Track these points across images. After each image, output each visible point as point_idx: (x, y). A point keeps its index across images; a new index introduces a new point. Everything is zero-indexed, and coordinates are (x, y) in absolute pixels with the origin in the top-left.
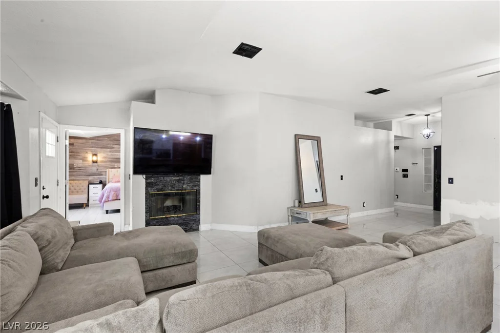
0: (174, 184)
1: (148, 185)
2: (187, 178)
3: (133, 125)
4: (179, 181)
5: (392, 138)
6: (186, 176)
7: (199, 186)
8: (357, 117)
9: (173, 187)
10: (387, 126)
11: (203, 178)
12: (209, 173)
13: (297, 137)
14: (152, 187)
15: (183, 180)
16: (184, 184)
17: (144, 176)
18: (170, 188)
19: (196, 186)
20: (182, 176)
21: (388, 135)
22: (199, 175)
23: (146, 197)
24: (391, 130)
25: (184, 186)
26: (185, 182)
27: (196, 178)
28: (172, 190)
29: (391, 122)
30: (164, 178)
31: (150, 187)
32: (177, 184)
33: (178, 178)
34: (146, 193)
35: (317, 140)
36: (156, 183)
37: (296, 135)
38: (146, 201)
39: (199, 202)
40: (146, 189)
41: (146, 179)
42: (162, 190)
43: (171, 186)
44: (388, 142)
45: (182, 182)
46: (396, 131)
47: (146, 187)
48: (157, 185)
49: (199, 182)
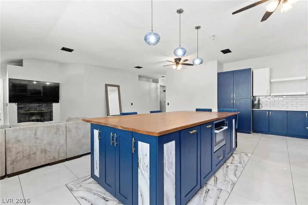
0: (36, 108)
1: (19, 108)
2: (44, 105)
3: (8, 77)
4: (39, 106)
5: (159, 86)
6: (44, 104)
7: (52, 109)
8: (139, 76)
9: (35, 109)
10: (156, 81)
11: (54, 105)
12: (58, 102)
13: (107, 85)
14: (22, 109)
15: (42, 106)
16: (42, 107)
17: (16, 104)
18: (33, 110)
19: (50, 109)
20: (41, 103)
21: (157, 85)
22: (52, 103)
23: (18, 114)
24: (158, 83)
25: (43, 109)
26: (43, 107)
27: (50, 105)
28: (35, 111)
29: (158, 79)
30: (29, 105)
31: (20, 109)
32: (38, 108)
33: (38, 105)
34: (18, 113)
35: (118, 87)
36: (24, 107)
37: (106, 84)
38: (18, 117)
39: (52, 117)
40: (18, 111)
41: (18, 105)
42: (28, 111)
43: (34, 109)
44: (157, 89)
45: (41, 107)
46: (161, 83)
47: (18, 109)
48: (25, 108)
49: (52, 107)
